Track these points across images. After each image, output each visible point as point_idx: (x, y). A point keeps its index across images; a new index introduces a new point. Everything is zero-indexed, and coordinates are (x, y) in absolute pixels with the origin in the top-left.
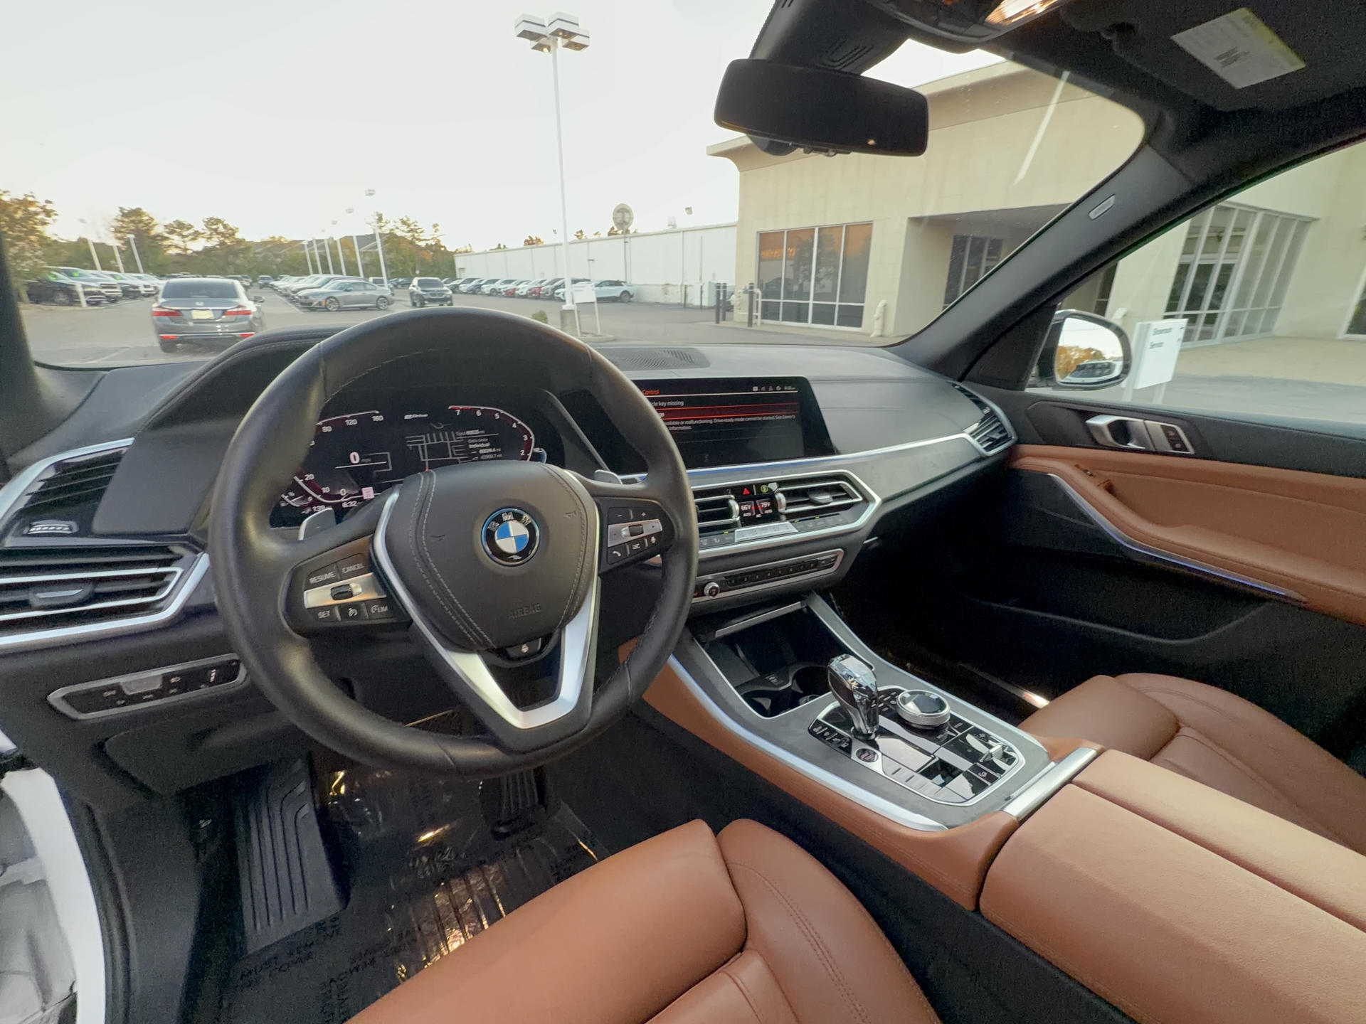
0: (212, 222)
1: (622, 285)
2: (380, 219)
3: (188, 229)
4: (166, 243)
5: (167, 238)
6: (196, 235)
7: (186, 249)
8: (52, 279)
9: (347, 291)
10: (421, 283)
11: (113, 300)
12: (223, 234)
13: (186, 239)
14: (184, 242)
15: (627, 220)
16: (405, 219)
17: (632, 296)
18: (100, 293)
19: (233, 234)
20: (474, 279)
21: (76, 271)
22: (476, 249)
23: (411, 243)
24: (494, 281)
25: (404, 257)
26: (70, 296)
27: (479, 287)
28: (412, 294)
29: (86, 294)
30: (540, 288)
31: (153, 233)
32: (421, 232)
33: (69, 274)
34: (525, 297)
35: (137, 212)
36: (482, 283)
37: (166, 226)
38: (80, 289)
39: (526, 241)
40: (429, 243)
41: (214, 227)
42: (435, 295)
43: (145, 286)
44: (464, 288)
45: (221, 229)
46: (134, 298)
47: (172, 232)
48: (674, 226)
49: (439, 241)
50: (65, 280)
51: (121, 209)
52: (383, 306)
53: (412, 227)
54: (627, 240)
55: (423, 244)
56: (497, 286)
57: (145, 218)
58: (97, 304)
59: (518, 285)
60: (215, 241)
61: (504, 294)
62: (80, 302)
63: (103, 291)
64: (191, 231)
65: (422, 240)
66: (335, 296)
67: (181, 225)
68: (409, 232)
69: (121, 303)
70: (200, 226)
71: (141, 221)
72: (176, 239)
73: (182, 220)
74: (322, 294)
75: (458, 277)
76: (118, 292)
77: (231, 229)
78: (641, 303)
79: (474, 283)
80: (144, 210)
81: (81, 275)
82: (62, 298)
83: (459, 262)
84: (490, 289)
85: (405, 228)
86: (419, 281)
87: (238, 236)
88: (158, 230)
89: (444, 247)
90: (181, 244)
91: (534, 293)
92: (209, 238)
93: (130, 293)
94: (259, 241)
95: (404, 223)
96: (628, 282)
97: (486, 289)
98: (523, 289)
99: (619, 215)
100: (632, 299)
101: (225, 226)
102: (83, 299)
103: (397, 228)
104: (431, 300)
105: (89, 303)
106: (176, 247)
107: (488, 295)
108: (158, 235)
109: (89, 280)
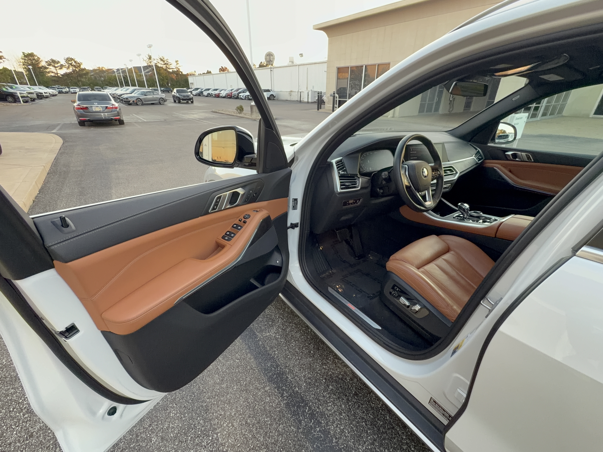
0: (68, 60)
1: (270, 92)
2: (150, 58)
3: (57, 63)
4: (48, 70)
5: (48, 68)
6: (62, 67)
7: (57, 74)
8: (4, 89)
9: (145, 95)
11: (33, 100)
12: (75, 66)
13: (57, 68)
14: (56, 70)
15: (272, 60)
16: (162, 58)
17: (275, 97)
18: (27, 97)
19: (80, 66)
20: (199, 89)
21: (14, 86)
23: (166, 70)
24: (209, 89)
25: (162, 77)
26: (14, 98)
27: (202, 92)
28: (174, 96)
29: (22, 97)
30: (231, 93)
31: (40, 65)
32: (170, 65)
33: (12, 88)
34: (224, 97)
35: (31, 55)
36: (203, 90)
37: (46, 62)
38: (19, 95)
39: (220, 69)
40: (174, 70)
41: (70, 62)
42: (185, 97)
43: (45, 93)
44: (195, 93)
45: (74, 63)
46: (41, 99)
47: (49, 65)
48: (293, 62)
49: (179, 69)
50: (11, 90)
51: (23, 53)
52: (162, 102)
53: (166, 62)
54: (272, 69)
55: (171, 70)
56: (210, 92)
57: (36, 58)
58: (27, 102)
59: (220, 91)
60: (70, 70)
61: (214, 96)
62: (20, 101)
63: (29, 95)
64: (59, 65)
65: (170, 69)
66: (140, 98)
67: (54, 61)
68: (164, 64)
69: (37, 101)
70: (63, 62)
71: (34, 59)
72: (52, 69)
73: (54, 59)
74: (134, 97)
75: (190, 87)
76: (34, 96)
77: (78, 63)
78: (279, 100)
79: (199, 90)
80: (35, 53)
81: (16, 88)
82: (10, 99)
83: (191, 80)
84: (207, 93)
85: (162, 62)
86: (177, 90)
87: (82, 67)
88: (43, 64)
89: (182, 72)
90: (55, 71)
91: (229, 95)
92: (68, 68)
93: (40, 96)
94: (92, 69)
95: (161, 60)
96: (273, 90)
97: (205, 93)
98: (223, 93)
99: (268, 57)
100: (275, 98)
101: (75, 62)
102: (21, 99)
103: (158, 63)
104: (183, 100)
105: (24, 102)
106: (52, 72)
107: (206, 96)
108: (43, 67)
109: (21, 90)
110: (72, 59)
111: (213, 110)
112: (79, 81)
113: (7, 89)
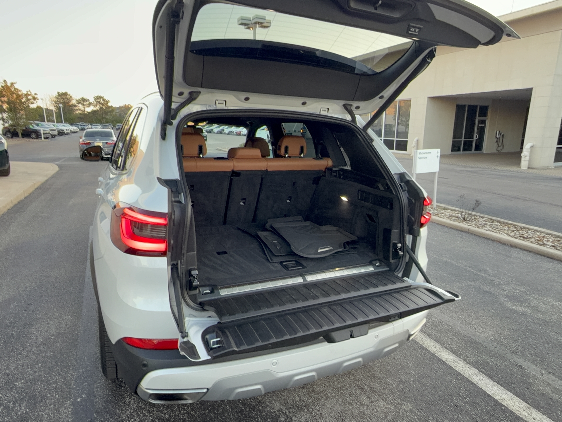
0: (98, 98)
3: (87, 101)
4: (77, 108)
5: (76, 106)
6: (90, 104)
7: (84, 111)
8: (31, 127)
11: (53, 136)
12: (102, 104)
13: (85, 106)
14: (84, 108)
18: (49, 133)
19: (107, 104)
21: (40, 123)
24: (231, 127)
26: (37, 134)
29: (44, 134)
31: (71, 103)
33: (37, 125)
35: (65, 94)
37: (77, 100)
38: (42, 132)
41: (99, 100)
43: (66, 130)
45: (102, 101)
46: (62, 135)
47: (79, 103)
50: (36, 128)
51: (58, 93)
57: (68, 97)
58: (47, 138)
60: (98, 107)
62: (41, 138)
63: (51, 132)
64: (88, 103)
67: (84, 100)
69: (56, 138)
70: (92, 100)
71: (66, 98)
72: (81, 106)
73: (85, 97)
76: (56, 133)
77: (106, 101)
80: (68, 93)
81: (42, 125)
82: (34, 135)
87: (109, 104)
88: (74, 102)
90: (83, 109)
92: (96, 106)
93: (61, 133)
94: (118, 107)
101: (104, 100)
102: (43, 136)
105: (44, 138)
106: (80, 110)
108: (72, 105)
109: (45, 127)
110: (101, 97)
112: (103, 118)
113: (33, 126)
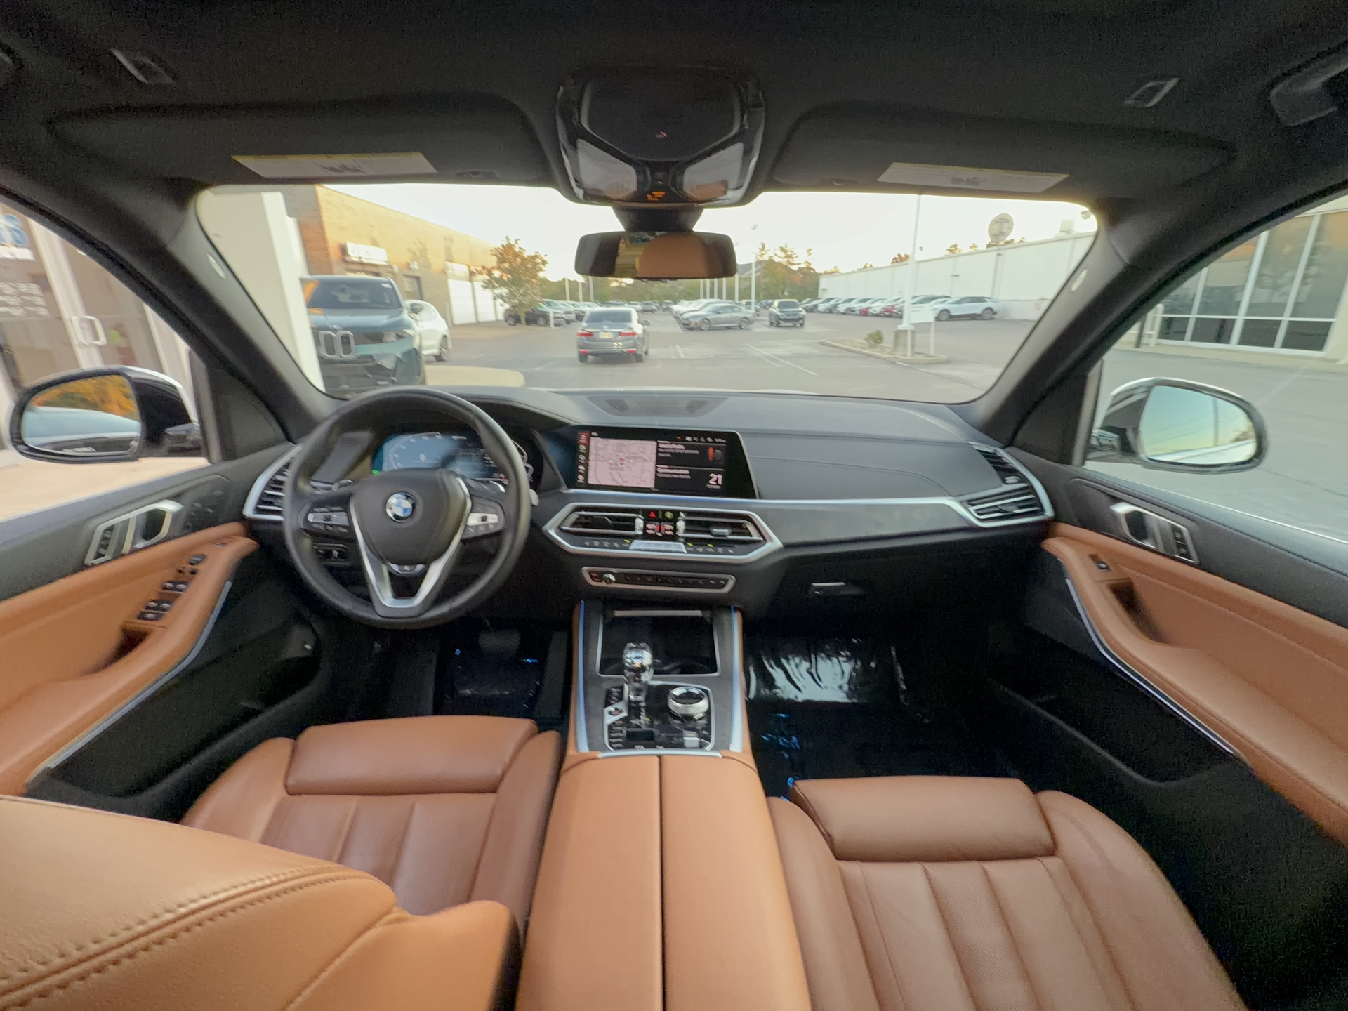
1: (985, 301)
2: (763, 249)
8: (540, 308)
9: (719, 313)
10: (780, 305)
11: (568, 322)
15: (1004, 230)
16: (784, 246)
17: (995, 313)
18: (563, 318)
20: (831, 299)
21: (554, 302)
22: (842, 270)
23: (786, 267)
24: (850, 300)
25: (777, 281)
26: (546, 320)
27: (835, 306)
28: (771, 314)
29: (555, 318)
30: (893, 306)
32: (796, 257)
33: (550, 305)
34: (876, 315)
36: (839, 302)
38: (551, 315)
39: (895, 259)
40: (800, 266)
42: (789, 315)
44: (822, 307)
48: (1068, 232)
49: (810, 264)
50: (545, 308)
52: (744, 325)
53: (789, 253)
54: (1001, 252)
55: (795, 268)
56: (853, 305)
58: (559, 325)
59: (873, 303)
61: (858, 312)
62: (550, 324)
63: (564, 316)
65: (794, 264)
66: (709, 317)
68: (785, 257)
69: (573, 324)
74: (698, 316)
75: (819, 297)
76: (572, 316)
78: (1006, 320)
79: (832, 302)
81: (555, 305)
82: (541, 321)
83: (823, 283)
84: (844, 308)
85: (782, 254)
86: (780, 303)
89: (814, 270)
91: (887, 311)
95: (783, 250)
96: (994, 298)
97: (842, 308)
98: (877, 307)
99: (996, 227)
100: (995, 316)
102: (552, 322)
103: (776, 255)
104: (786, 320)
105: (556, 325)
107: (843, 314)
109: (558, 308)
111: (823, 340)
